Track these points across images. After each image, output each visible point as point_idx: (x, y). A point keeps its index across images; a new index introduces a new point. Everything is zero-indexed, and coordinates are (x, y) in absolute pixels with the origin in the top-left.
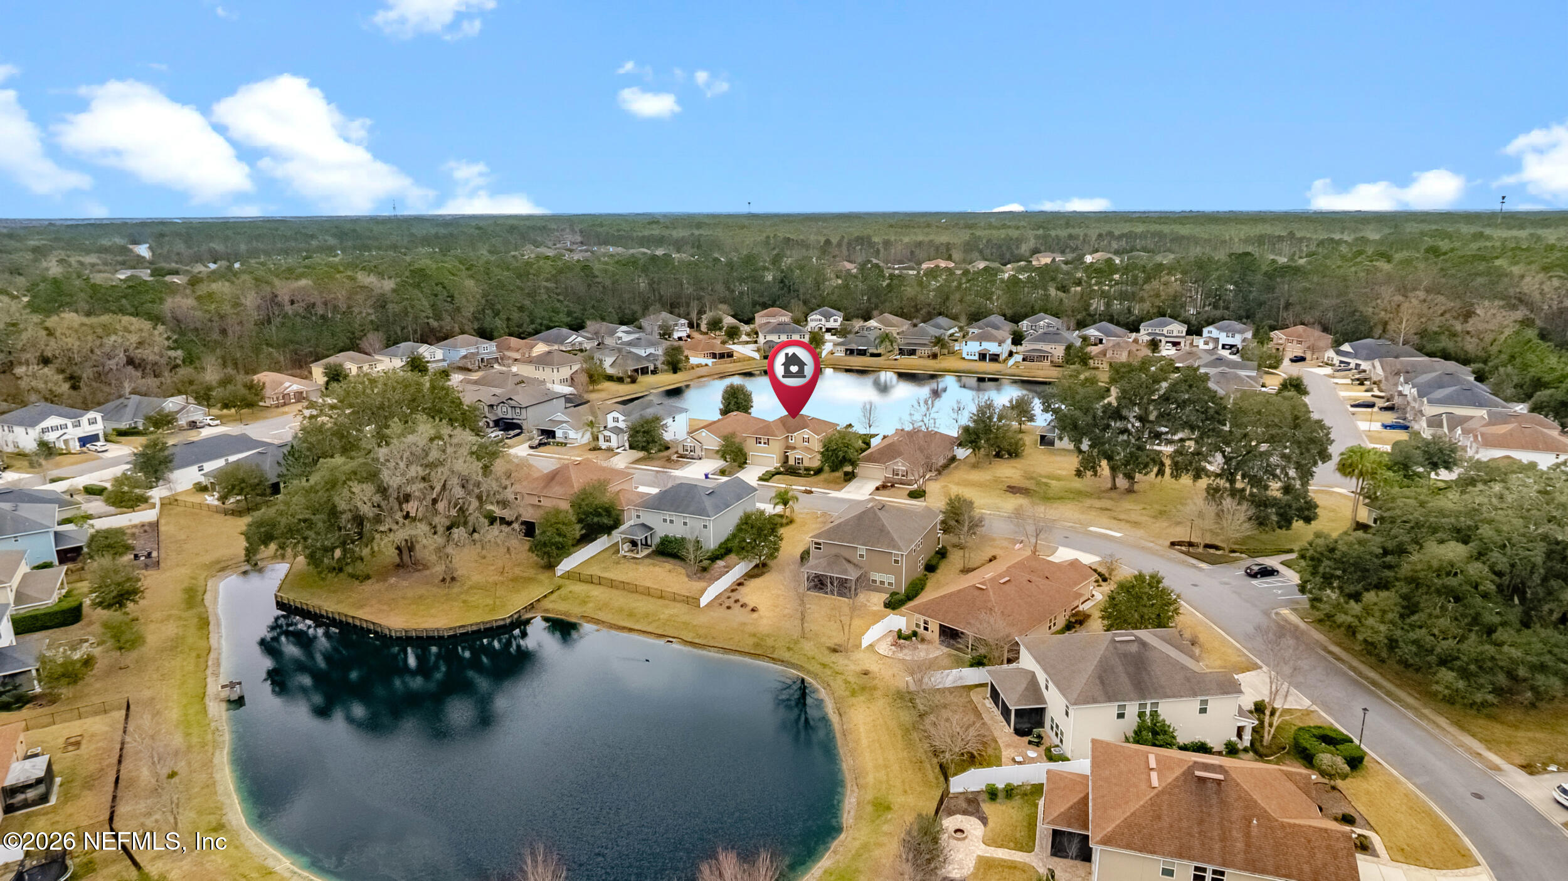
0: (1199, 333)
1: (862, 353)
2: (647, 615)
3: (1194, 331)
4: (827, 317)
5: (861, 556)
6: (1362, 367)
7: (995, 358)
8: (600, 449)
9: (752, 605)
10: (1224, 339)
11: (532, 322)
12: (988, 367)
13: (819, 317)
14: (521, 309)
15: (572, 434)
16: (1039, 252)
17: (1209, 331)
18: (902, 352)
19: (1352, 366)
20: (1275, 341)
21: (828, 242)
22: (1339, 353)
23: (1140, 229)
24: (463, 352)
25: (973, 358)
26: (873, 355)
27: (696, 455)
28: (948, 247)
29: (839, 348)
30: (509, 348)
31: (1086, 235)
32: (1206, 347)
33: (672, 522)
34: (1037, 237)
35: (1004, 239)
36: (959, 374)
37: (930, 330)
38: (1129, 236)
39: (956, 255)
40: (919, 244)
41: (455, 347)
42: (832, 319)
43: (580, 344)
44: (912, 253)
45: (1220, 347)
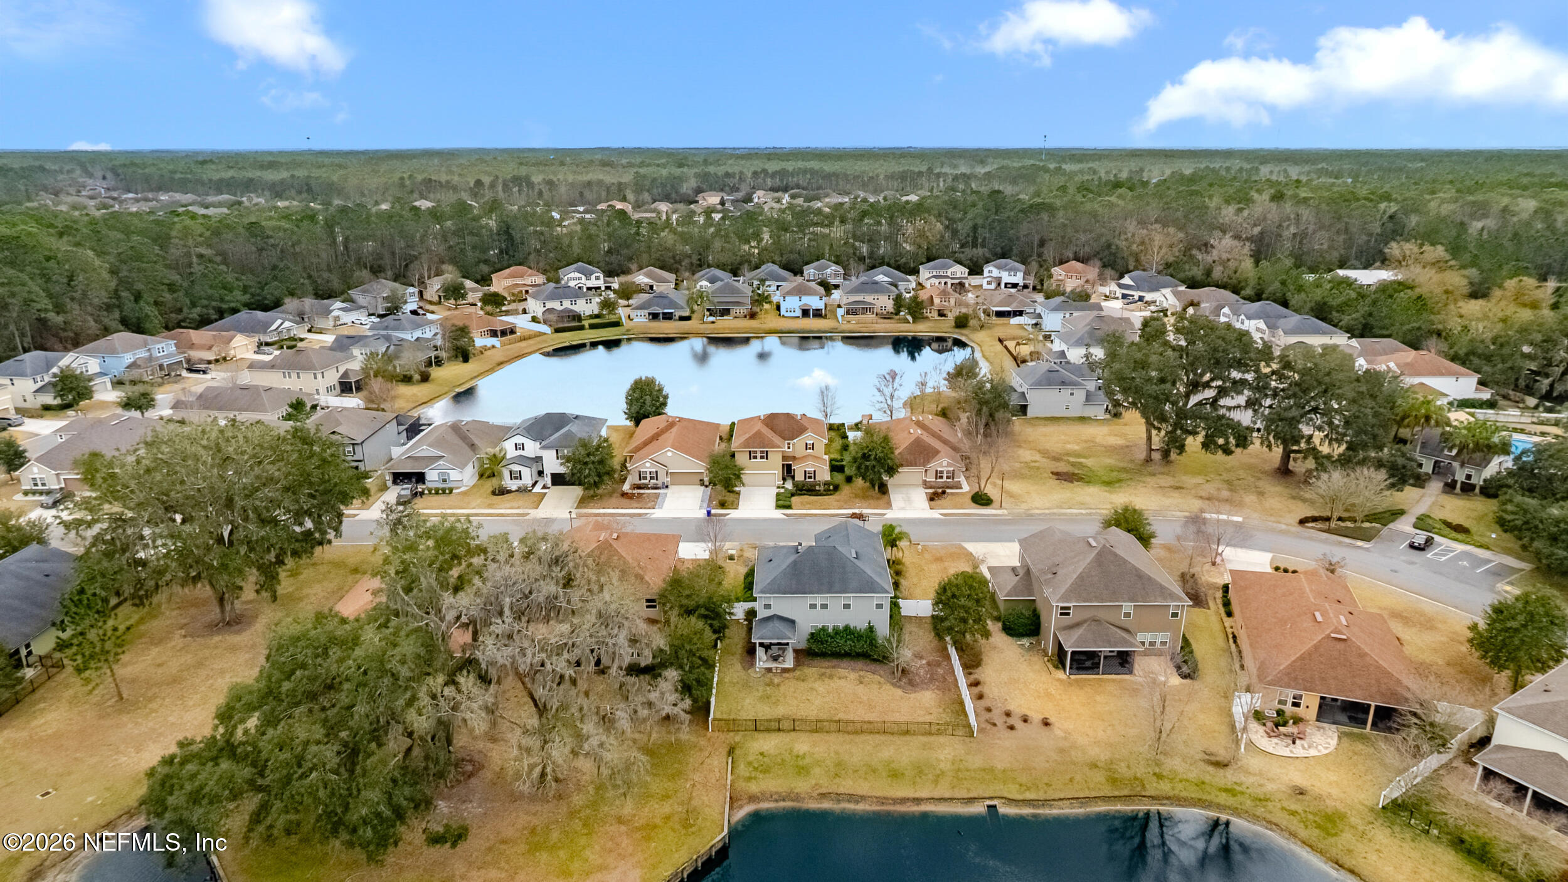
0: (979, 272)
1: (668, 317)
2: (920, 770)
3: (975, 270)
4: (588, 276)
5: (1127, 615)
6: (1146, 299)
7: (818, 314)
8: (509, 492)
9: (1036, 717)
10: (1007, 278)
11: (194, 305)
12: (812, 323)
13: (577, 275)
14: (172, 287)
15: (454, 475)
16: (702, 192)
17: (991, 270)
18: (712, 313)
19: (1136, 298)
20: (1055, 277)
21: (479, 183)
22: (1121, 286)
23: (790, 166)
24: (129, 359)
25: (793, 314)
26: (682, 319)
27: (659, 483)
28: (621, 187)
29: (639, 312)
30: (192, 346)
31: (741, 173)
32: (990, 287)
33: (824, 606)
34: (697, 175)
35: (667, 178)
36: (782, 334)
37: (743, 285)
38: (783, 173)
39: (631, 196)
40: (589, 184)
41: (113, 352)
42: (593, 277)
43: (289, 330)
44: (581, 194)
45: (1003, 286)
